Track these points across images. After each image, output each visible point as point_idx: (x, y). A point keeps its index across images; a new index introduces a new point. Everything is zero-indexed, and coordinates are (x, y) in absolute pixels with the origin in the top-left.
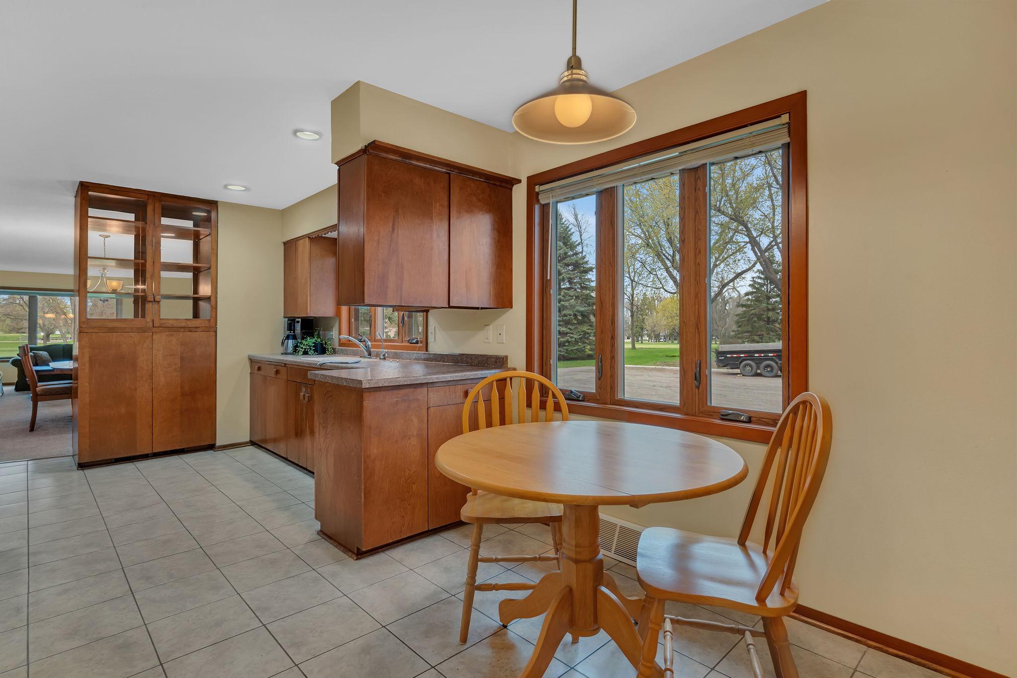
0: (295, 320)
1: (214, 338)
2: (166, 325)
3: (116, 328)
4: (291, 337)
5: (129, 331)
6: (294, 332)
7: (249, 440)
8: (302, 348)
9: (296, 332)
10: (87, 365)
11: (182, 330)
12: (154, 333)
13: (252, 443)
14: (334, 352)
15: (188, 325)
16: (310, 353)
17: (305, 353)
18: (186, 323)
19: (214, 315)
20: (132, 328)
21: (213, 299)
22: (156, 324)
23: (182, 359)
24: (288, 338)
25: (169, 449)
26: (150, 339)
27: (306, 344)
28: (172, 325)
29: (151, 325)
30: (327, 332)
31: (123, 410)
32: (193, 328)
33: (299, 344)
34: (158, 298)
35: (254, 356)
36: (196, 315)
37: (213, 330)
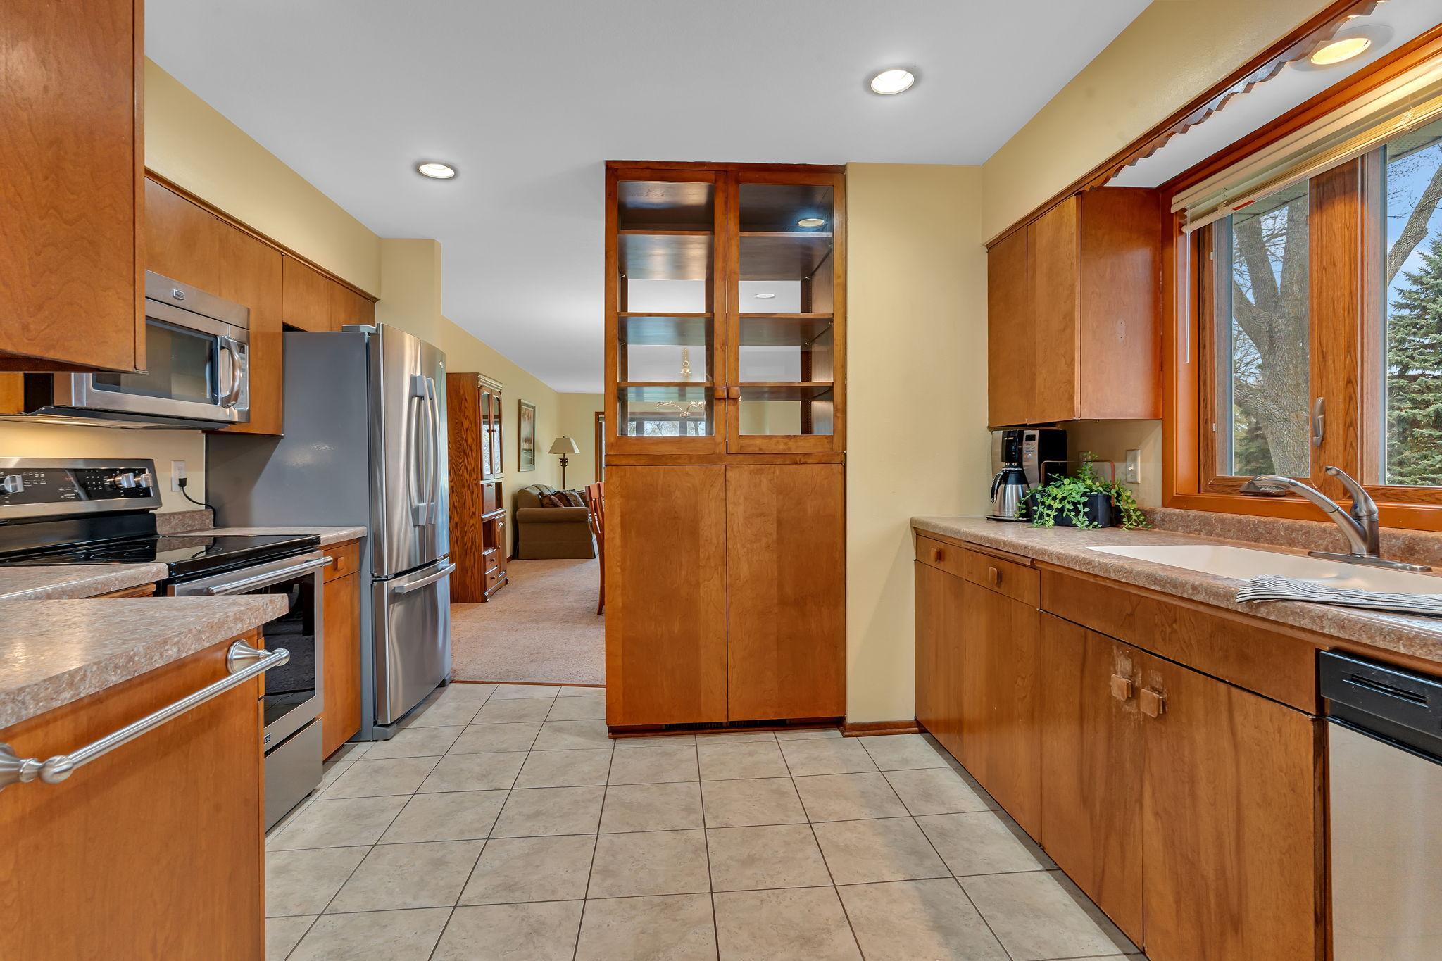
0: (1021, 433)
1: (840, 477)
2: (750, 450)
3: (663, 456)
4: (1012, 478)
5: (687, 462)
6: (1020, 465)
7: (913, 719)
8: (1050, 507)
9: (1024, 464)
10: (618, 530)
11: (779, 461)
12: (728, 468)
13: (920, 726)
14: (1147, 522)
15: (790, 449)
16: (1078, 523)
17: (1062, 521)
18: (786, 444)
19: (840, 426)
20: (690, 457)
21: (837, 391)
22: (733, 449)
23: (779, 523)
24: (1005, 479)
25: (757, 717)
26: (722, 480)
27: (1059, 496)
28: (760, 449)
29: (724, 451)
30: (1120, 467)
31: (676, 628)
32: (800, 456)
33: (1038, 496)
34: (735, 391)
35: (927, 524)
36: (806, 428)
37: (838, 461)
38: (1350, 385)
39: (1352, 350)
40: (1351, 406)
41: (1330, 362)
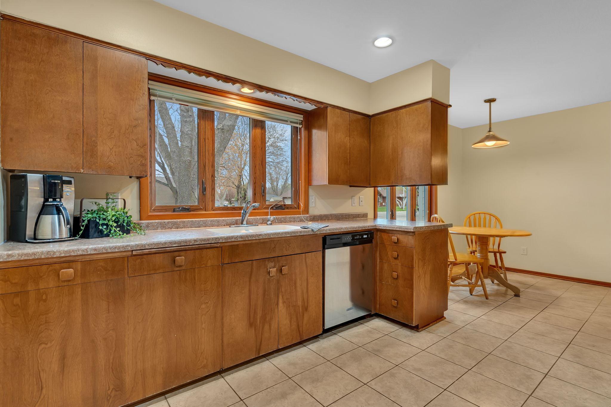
38: (213, 177)
39: (213, 167)
40: (213, 183)
41: (207, 169)
